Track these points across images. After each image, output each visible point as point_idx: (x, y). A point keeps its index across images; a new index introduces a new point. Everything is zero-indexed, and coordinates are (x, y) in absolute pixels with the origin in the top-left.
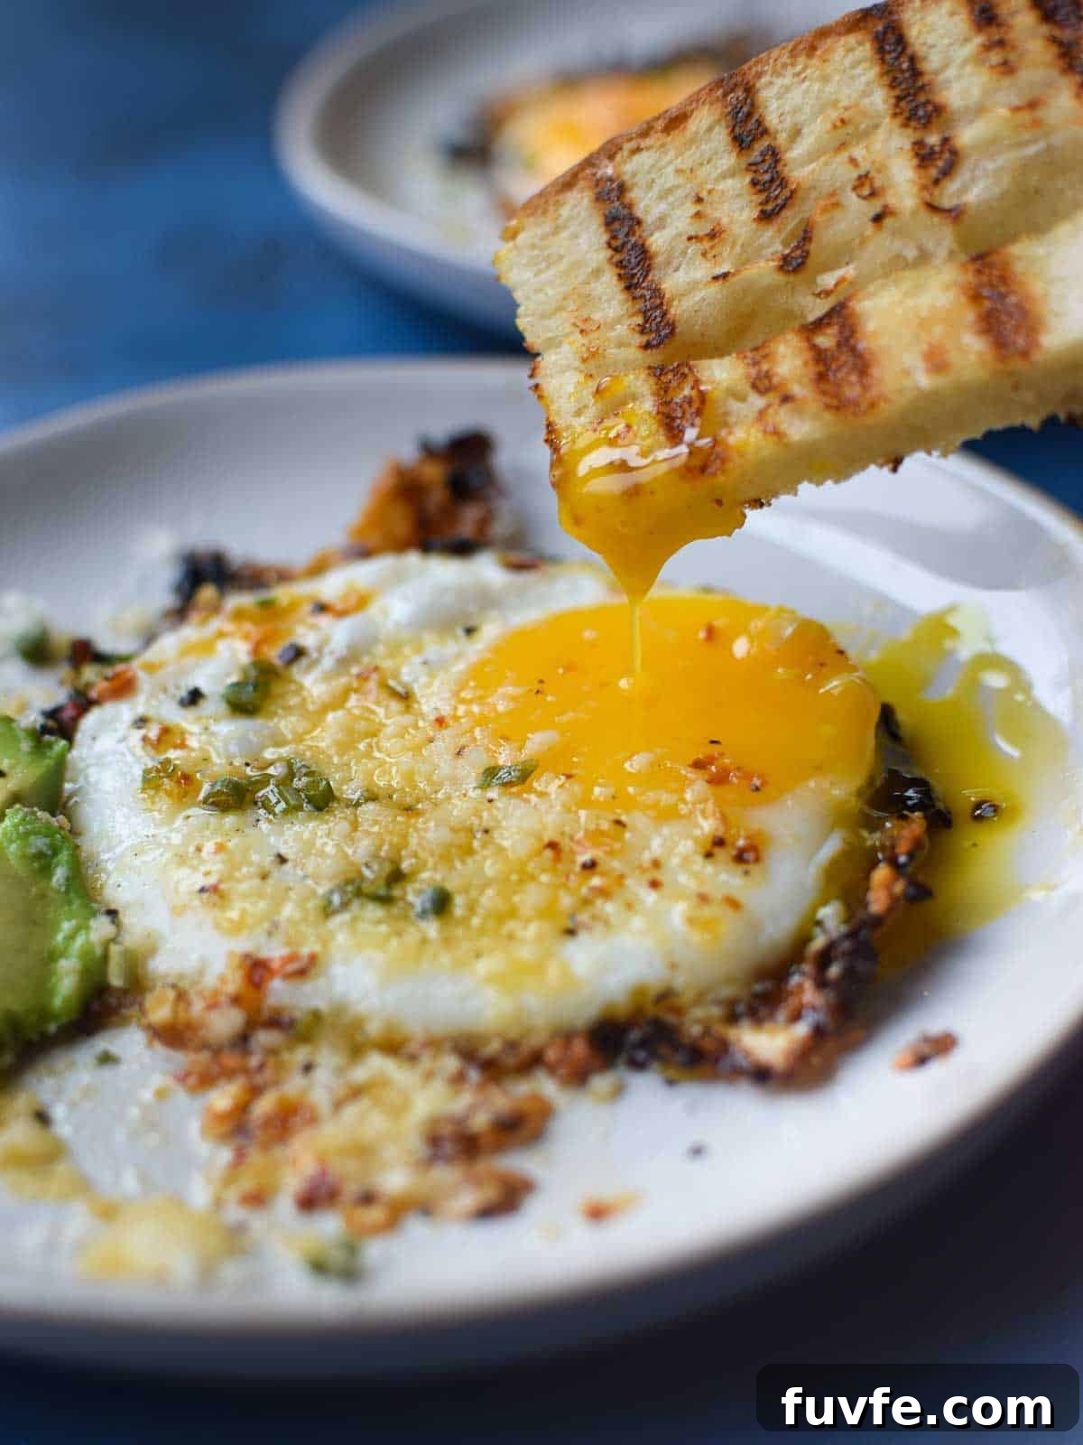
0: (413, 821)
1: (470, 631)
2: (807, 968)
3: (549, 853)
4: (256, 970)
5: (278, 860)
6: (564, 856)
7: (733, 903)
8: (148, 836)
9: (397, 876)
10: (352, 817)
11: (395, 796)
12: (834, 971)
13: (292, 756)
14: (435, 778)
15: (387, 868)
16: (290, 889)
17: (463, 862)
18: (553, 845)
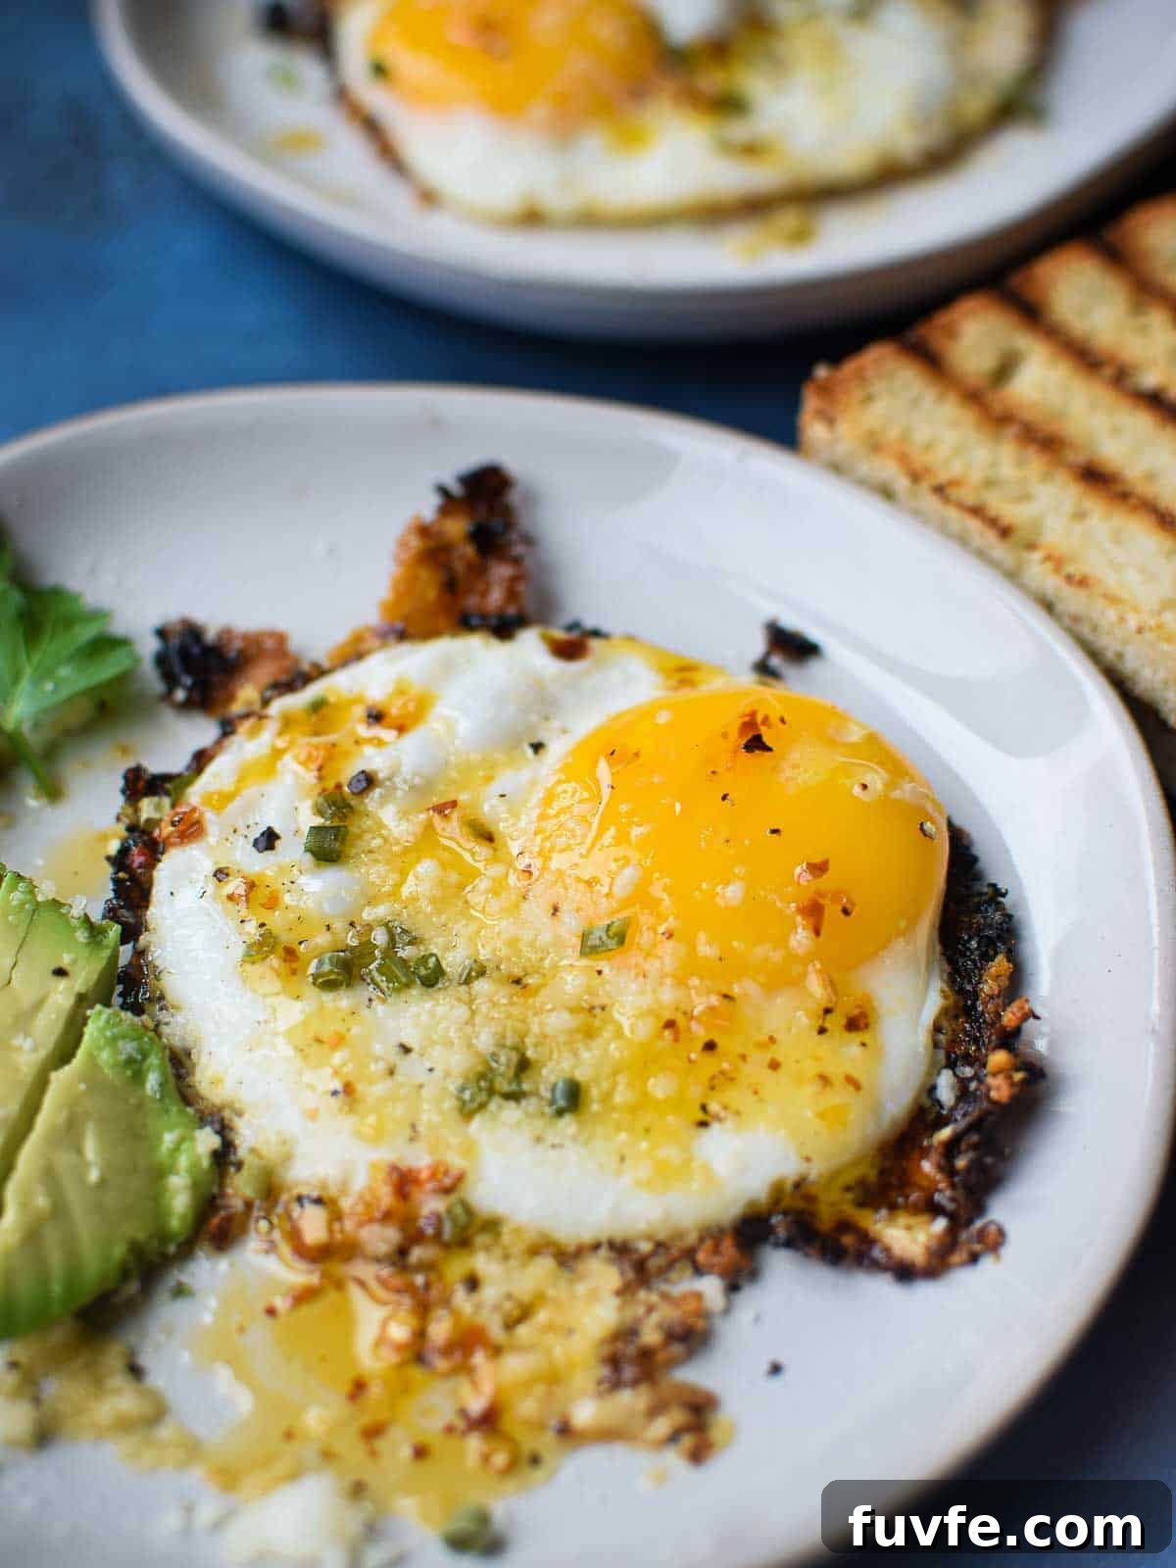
0: (531, 1001)
1: (537, 747)
2: (935, 1156)
3: (667, 1033)
4: (404, 1182)
5: (402, 1051)
6: (682, 1036)
7: (853, 1083)
8: (259, 1023)
9: (524, 1065)
10: (466, 997)
11: (502, 967)
12: (961, 1163)
13: (389, 918)
14: (538, 944)
15: (515, 1057)
16: (421, 1086)
17: (588, 1049)
18: (670, 1024)
